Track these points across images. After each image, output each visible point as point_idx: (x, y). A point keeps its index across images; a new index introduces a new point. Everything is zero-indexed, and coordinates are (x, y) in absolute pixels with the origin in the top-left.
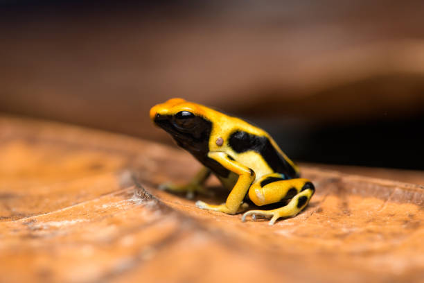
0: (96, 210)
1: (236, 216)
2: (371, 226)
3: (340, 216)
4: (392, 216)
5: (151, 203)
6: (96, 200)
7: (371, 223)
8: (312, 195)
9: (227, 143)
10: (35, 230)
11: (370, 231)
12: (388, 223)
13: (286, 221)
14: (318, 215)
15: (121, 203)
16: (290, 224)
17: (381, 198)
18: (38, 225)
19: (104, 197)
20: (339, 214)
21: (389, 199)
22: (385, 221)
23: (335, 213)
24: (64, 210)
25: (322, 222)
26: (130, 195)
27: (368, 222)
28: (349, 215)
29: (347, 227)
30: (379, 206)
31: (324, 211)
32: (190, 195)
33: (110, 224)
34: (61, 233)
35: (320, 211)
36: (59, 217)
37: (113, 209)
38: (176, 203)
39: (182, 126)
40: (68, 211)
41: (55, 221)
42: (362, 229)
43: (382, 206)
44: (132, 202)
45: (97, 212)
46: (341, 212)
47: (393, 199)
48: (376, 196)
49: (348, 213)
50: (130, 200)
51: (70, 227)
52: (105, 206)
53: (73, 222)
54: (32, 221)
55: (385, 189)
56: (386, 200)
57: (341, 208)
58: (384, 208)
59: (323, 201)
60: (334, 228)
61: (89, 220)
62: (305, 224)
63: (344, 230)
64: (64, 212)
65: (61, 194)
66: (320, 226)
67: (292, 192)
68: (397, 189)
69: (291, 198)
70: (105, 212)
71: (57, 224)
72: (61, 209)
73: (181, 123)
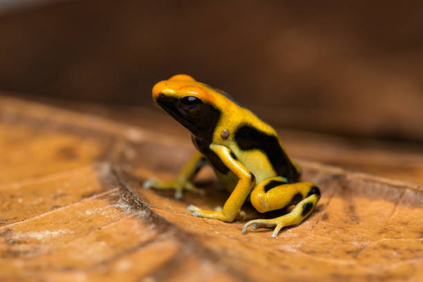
0: (80, 217)
1: (234, 225)
2: (385, 240)
3: (348, 225)
4: (405, 224)
5: (142, 213)
6: (77, 205)
7: (383, 235)
8: (318, 200)
9: (233, 136)
10: (14, 243)
11: (385, 247)
12: (402, 234)
13: (289, 230)
14: (324, 223)
15: (107, 210)
16: (295, 235)
17: (391, 201)
18: (17, 236)
19: (86, 200)
20: (346, 222)
21: (400, 203)
22: (399, 232)
23: (342, 220)
24: (42, 215)
25: (329, 233)
26: (116, 198)
27: (381, 233)
28: (358, 223)
29: (359, 241)
30: (390, 210)
31: (330, 216)
32: (179, 195)
33: (99, 239)
34: (45, 248)
35: (325, 218)
36: (39, 226)
37: (99, 216)
38: (167, 209)
39: (187, 111)
40: (46, 218)
41: (34, 230)
42: (374, 244)
43: (394, 211)
44: (118, 208)
45: (81, 220)
46: (348, 219)
47: (404, 203)
48: (385, 199)
49: (356, 219)
50: (117, 206)
51: (53, 239)
52: (88, 213)
53: (55, 233)
54: (9, 230)
55: (395, 190)
56: (396, 203)
57: (348, 213)
58: (396, 213)
59: (328, 204)
60: (344, 241)
61: (73, 232)
62: (311, 236)
63: (356, 244)
64: (43, 219)
65: (36, 193)
66: (328, 239)
67: (297, 198)
68: (408, 191)
69: (296, 204)
70: (90, 221)
71: (38, 236)
72: (39, 214)
73: (187, 109)
